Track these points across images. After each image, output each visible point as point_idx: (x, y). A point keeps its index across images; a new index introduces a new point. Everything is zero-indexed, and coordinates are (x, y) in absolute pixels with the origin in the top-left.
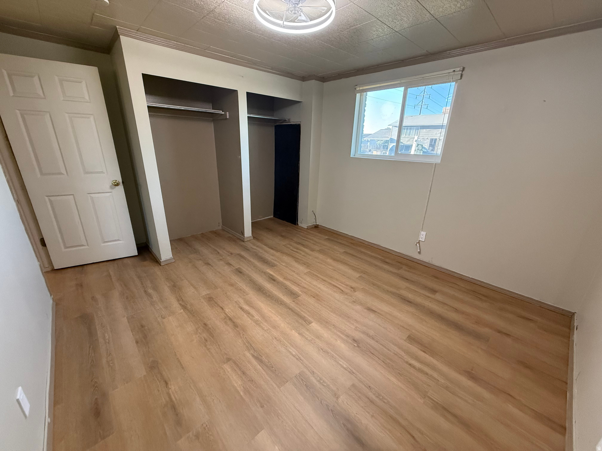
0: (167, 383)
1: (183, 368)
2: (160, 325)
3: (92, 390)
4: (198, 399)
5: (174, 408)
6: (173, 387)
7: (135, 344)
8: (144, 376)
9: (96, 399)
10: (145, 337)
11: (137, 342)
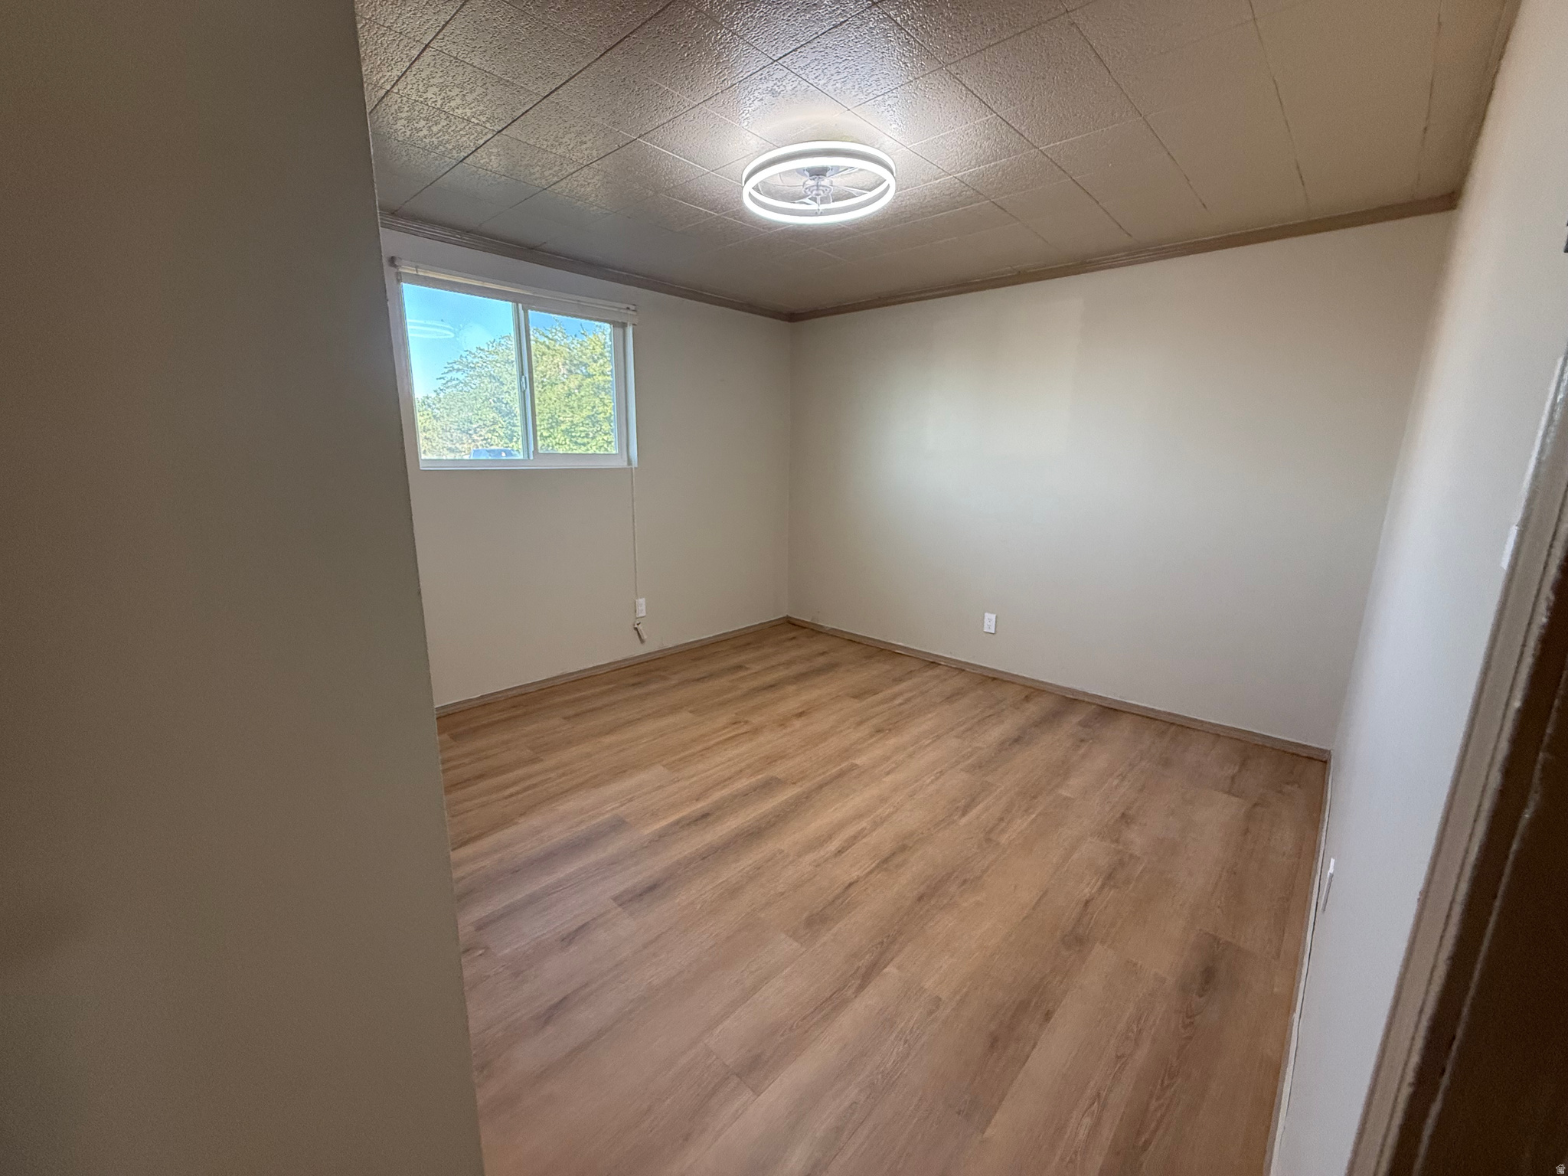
0: (1087, 903)
1: (1045, 893)
2: (967, 994)
3: (1198, 1017)
4: (1076, 856)
5: (1110, 876)
6: (1088, 892)
7: (1056, 1015)
8: (1103, 942)
9: (1201, 996)
10: (1023, 1007)
11: (1048, 1016)
